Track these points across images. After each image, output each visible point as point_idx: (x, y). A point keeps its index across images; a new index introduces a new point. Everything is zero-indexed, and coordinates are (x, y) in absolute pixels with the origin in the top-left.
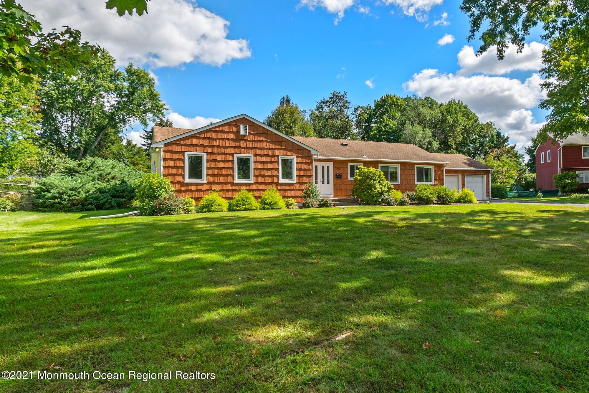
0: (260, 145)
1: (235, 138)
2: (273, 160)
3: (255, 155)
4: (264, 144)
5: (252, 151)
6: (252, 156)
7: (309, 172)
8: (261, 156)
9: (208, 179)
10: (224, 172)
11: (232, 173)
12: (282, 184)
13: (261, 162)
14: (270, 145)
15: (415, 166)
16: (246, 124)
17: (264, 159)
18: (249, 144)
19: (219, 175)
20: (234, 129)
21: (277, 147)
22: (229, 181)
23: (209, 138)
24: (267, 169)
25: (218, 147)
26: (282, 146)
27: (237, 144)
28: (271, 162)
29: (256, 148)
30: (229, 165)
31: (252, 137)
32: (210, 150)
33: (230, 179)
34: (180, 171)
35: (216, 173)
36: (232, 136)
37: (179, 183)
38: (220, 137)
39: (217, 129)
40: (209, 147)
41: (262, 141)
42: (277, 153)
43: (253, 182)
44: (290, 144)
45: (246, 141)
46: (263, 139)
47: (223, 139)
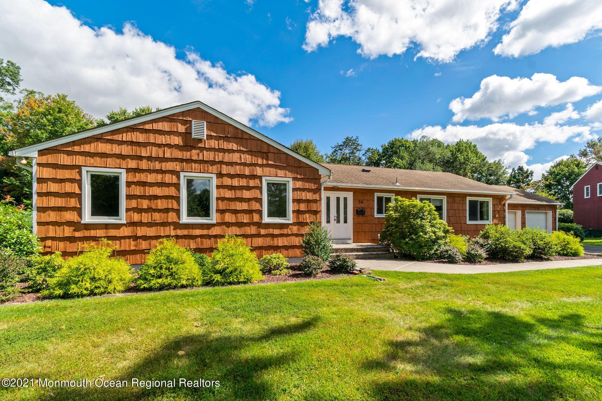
0: (228, 157)
1: (182, 144)
2: (252, 183)
3: (220, 175)
4: (237, 155)
5: (215, 167)
6: (214, 176)
7: (315, 205)
8: (231, 176)
9: (129, 217)
10: (161, 204)
11: (175, 206)
12: (268, 226)
13: (231, 188)
14: (248, 158)
15: (468, 198)
16: (203, 119)
17: (235, 182)
18: (208, 156)
19: (149, 210)
20: (181, 128)
21: (260, 161)
22: (170, 220)
23: (132, 143)
24: (241, 200)
25: (150, 158)
26: (267, 159)
27: (186, 155)
28: (248, 188)
29: (221, 163)
30: (172, 191)
31: (213, 144)
32: (132, 164)
33: (172, 217)
34: (73, 202)
35: (145, 207)
36: (177, 140)
37: (69, 223)
38: (152, 141)
39: (148, 127)
40: (132, 159)
41: (233, 151)
42: (259, 171)
43: (214, 222)
44: (283, 157)
45: (202, 149)
46: (235, 147)
47: (159, 146)
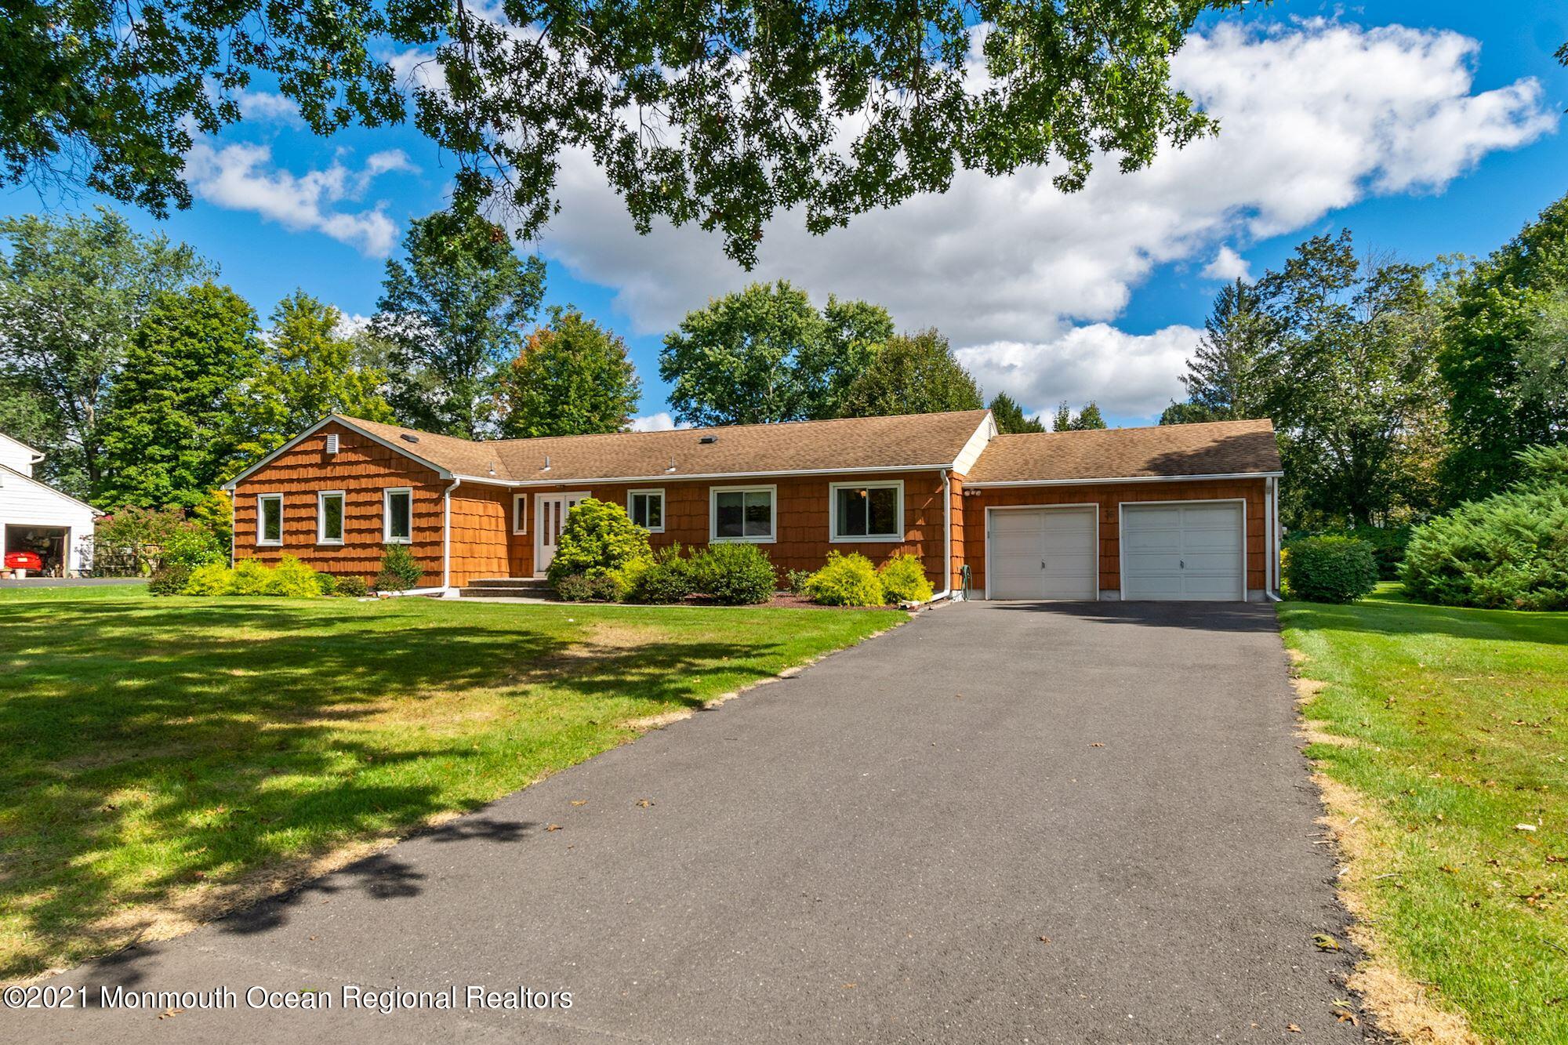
0: (355, 470)
1: (320, 462)
2: (377, 497)
3: (348, 491)
4: (363, 466)
5: (344, 482)
6: (344, 493)
7: (438, 519)
8: (358, 491)
9: (285, 539)
10: (305, 526)
11: (316, 528)
12: (390, 547)
13: (359, 504)
14: (373, 469)
16: (336, 431)
17: (362, 497)
18: (339, 471)
19: (298, 532)
20: (320, 445)
22: (312, 542)
23: (288, 467)
24: (365, 517)
25: (299, 480)
26: (389, 468)
27: (323, 473)
28: (372, 503)
29: (350, 477)
30: (314, 512)
31: (344, 457)
32: (288, 487)
33: (311, 539)
34: (254, 527)
35: (295, 529)
36: (317, 459)
37: (251, 546)
38: (300, 462)
39: (297, 449)
40: (287, 483)
41: (357, 463)
42: (379, 482)
43: (343, 542)
44: (404, 462)
45: (335, 465)
46: (362, 458)
47: (305, 466)
